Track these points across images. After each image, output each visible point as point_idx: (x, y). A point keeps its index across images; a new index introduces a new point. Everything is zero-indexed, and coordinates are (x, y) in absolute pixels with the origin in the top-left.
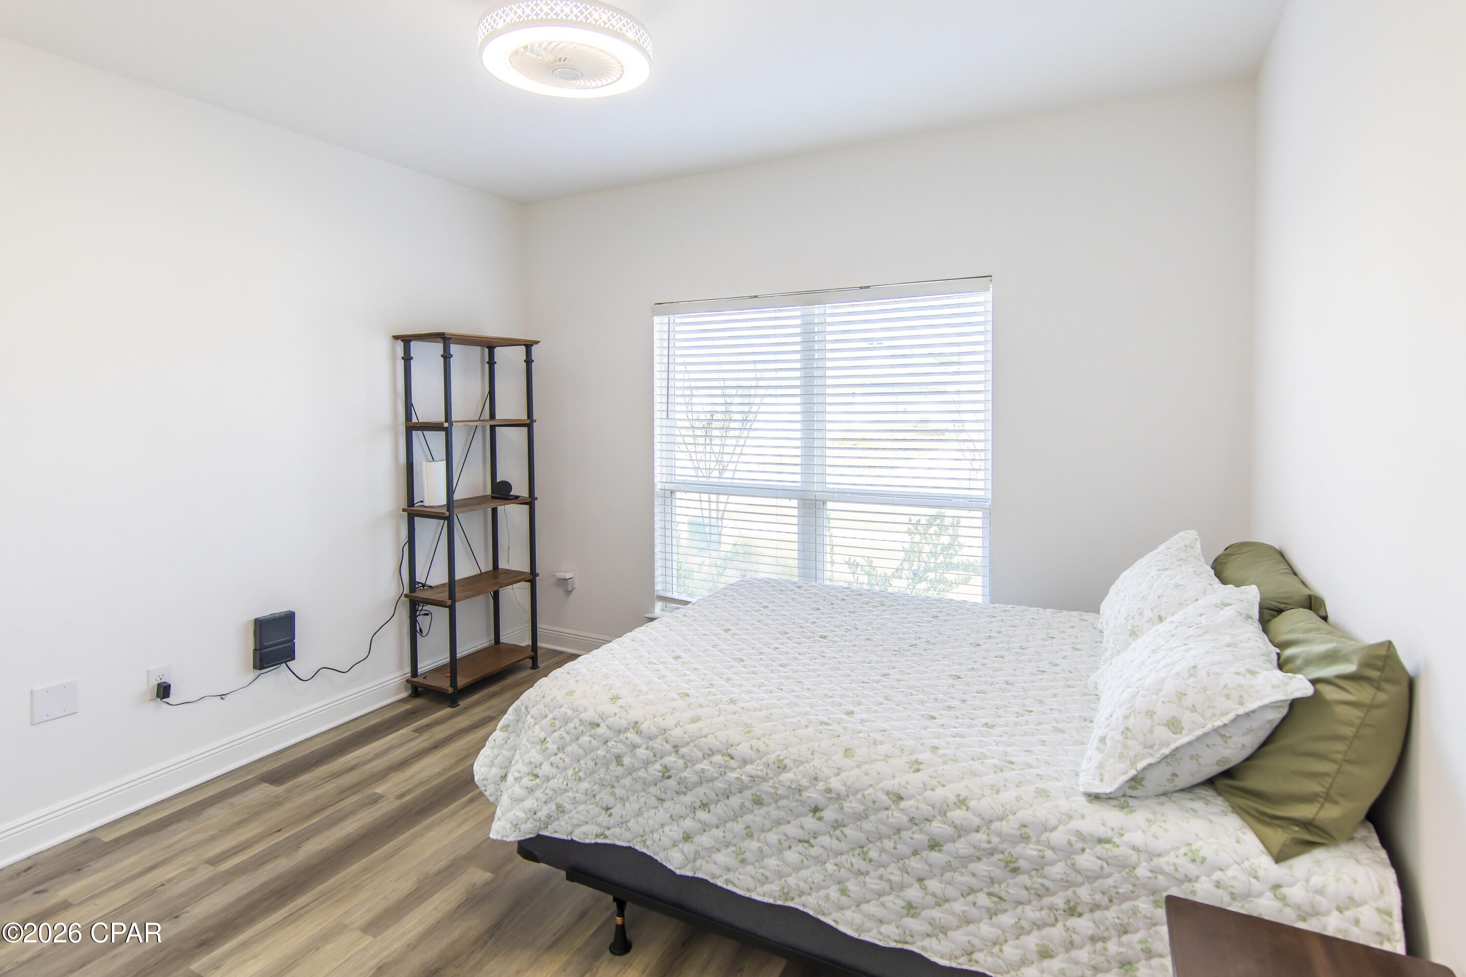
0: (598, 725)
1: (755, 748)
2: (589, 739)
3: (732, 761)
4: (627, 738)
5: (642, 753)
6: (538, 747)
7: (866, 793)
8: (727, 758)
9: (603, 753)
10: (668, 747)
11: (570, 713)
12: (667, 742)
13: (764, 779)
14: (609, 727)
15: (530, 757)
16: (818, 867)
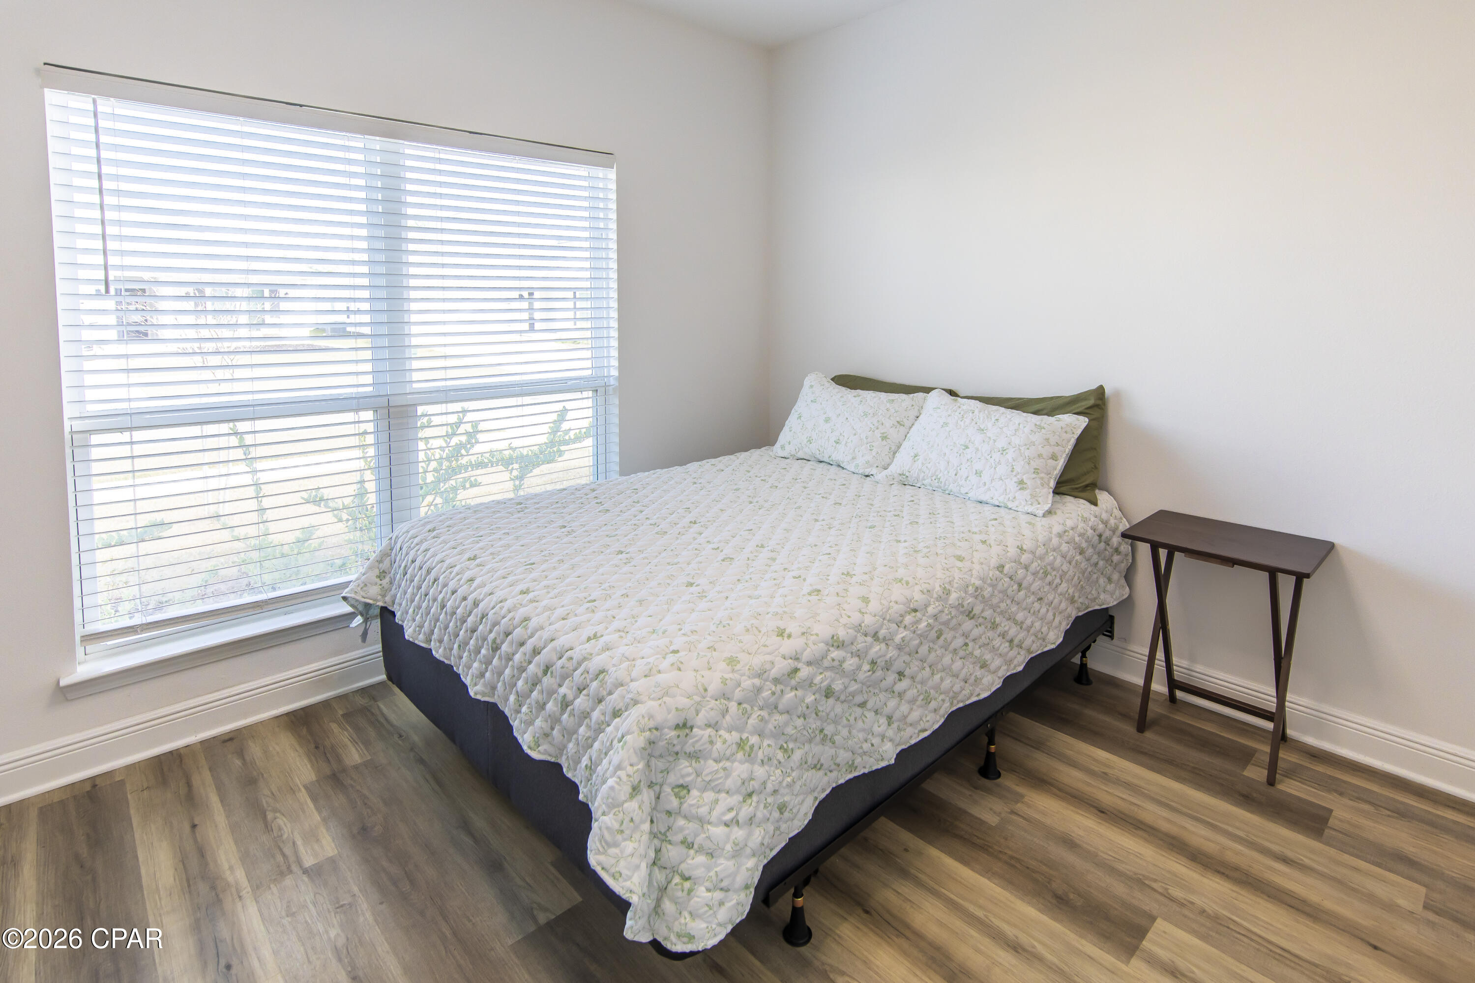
0: (796, 670)
1: (925, 591)
2: (793, 694)
3: (918, 614)
4: (833, 660)
5: (850, 665)
6: (740, 755)
7: (991, 575)
8: (914, 614)
9: (813, 697)
10: (869, 639)
11: (757, 681)
12: (866, 635)
13: (942, 611)
14: (809, 664)
15: (739, 776)
16: (970, 660)
